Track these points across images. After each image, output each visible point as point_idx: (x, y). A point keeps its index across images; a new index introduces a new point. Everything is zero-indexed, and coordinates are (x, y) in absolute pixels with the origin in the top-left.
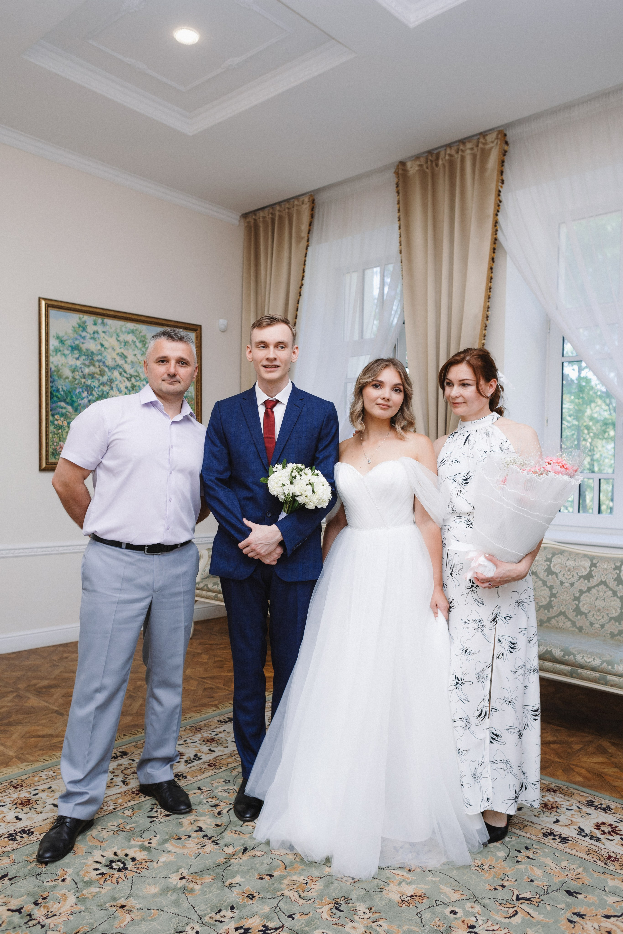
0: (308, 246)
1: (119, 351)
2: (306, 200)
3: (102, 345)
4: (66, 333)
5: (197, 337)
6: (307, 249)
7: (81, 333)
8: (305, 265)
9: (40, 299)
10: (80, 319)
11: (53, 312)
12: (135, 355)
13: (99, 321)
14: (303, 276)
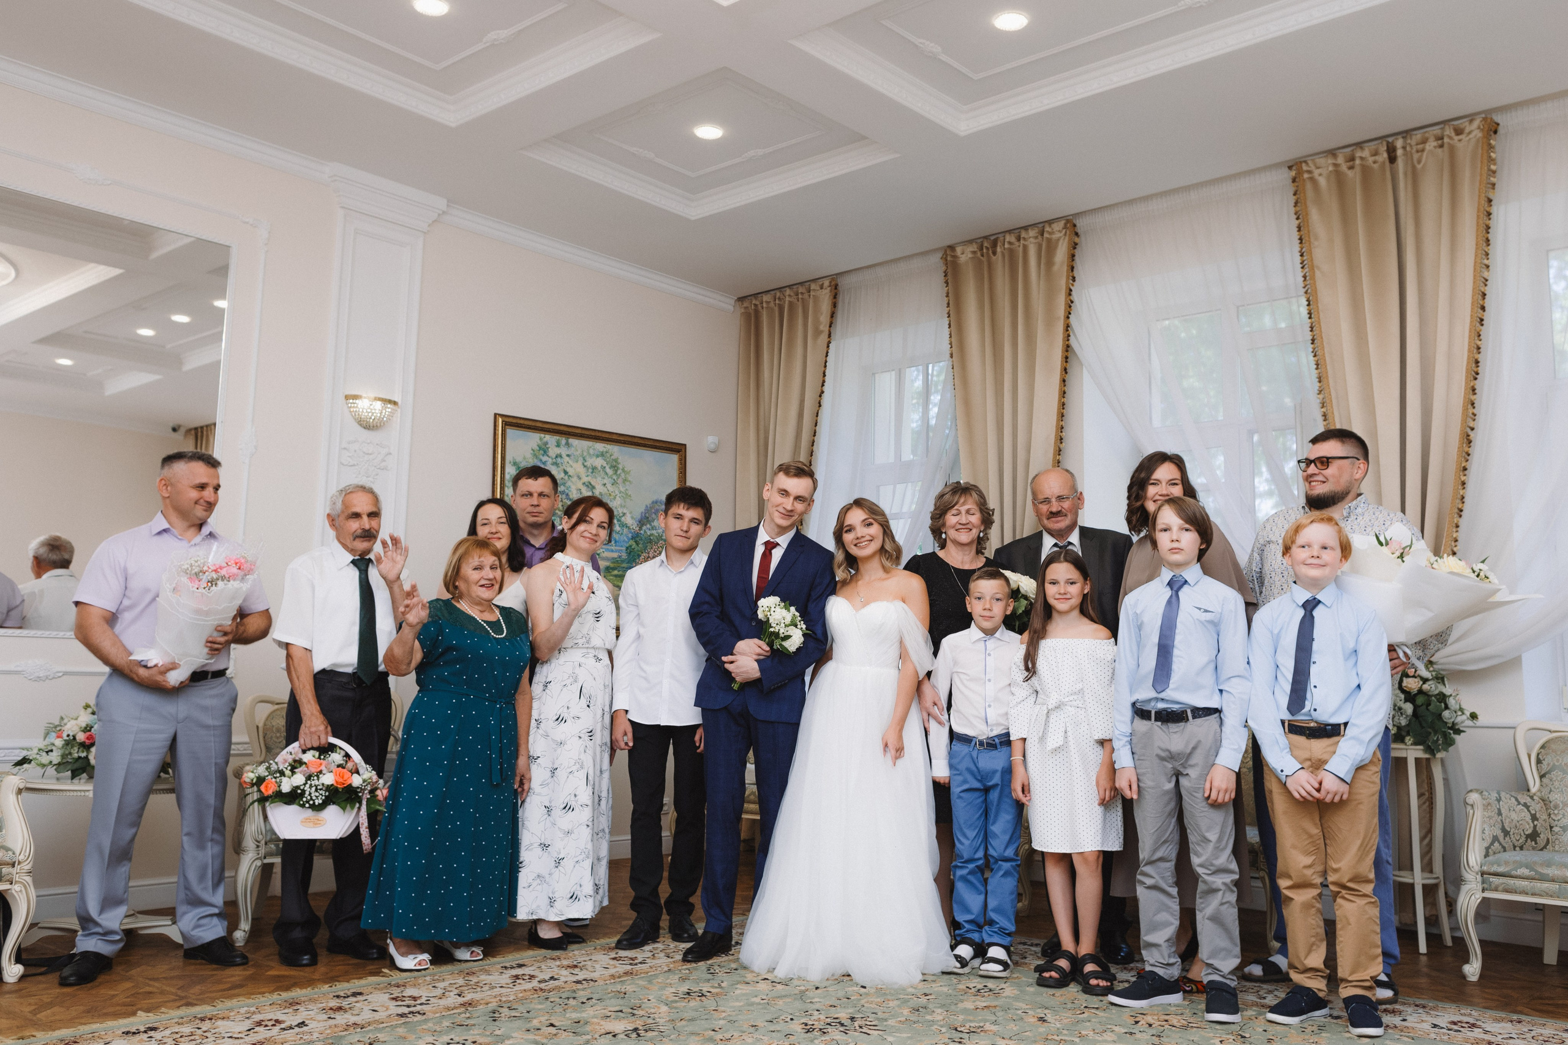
0: (829, 342)
1: (585, 479)
2: (827, 283)
3: (566, 472)
4: (524, 458)
5: (680, 460)
6: (828, 347)
7: (541, 457)
8: (825, 366)
9: (495, 415)
10: (541, 439)
11: (510, 432)
12: (605, 485)
13: (563, 441)
14: (824, 381)
